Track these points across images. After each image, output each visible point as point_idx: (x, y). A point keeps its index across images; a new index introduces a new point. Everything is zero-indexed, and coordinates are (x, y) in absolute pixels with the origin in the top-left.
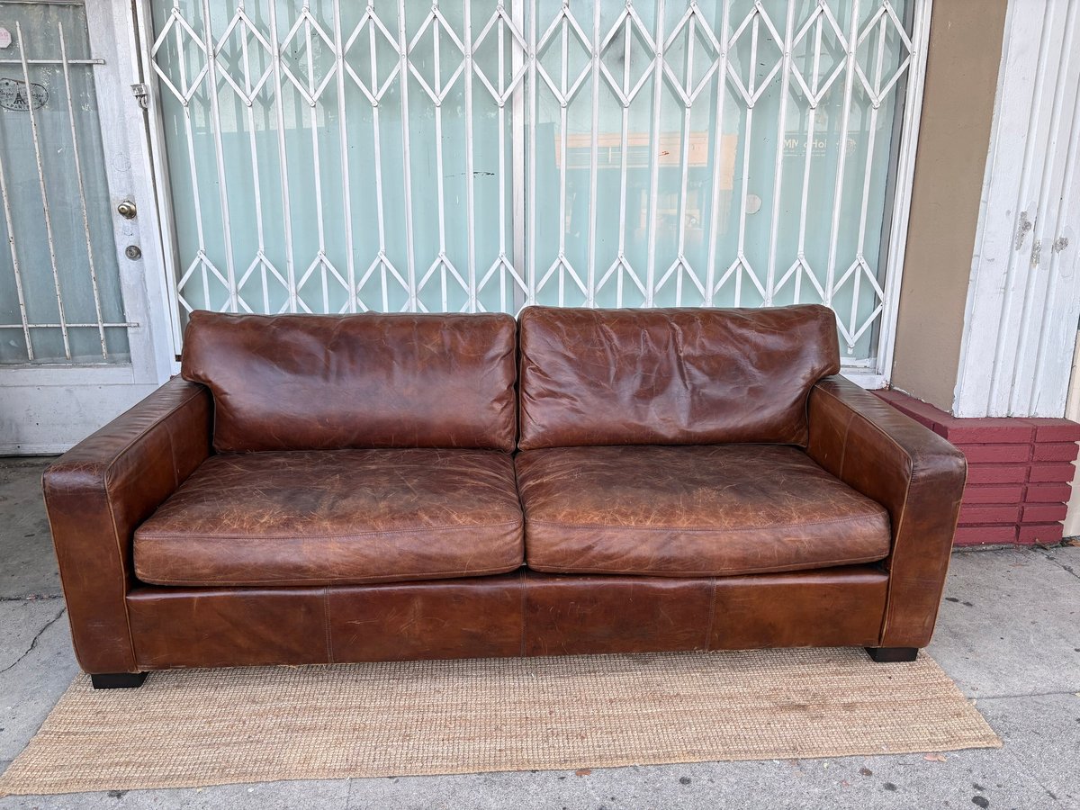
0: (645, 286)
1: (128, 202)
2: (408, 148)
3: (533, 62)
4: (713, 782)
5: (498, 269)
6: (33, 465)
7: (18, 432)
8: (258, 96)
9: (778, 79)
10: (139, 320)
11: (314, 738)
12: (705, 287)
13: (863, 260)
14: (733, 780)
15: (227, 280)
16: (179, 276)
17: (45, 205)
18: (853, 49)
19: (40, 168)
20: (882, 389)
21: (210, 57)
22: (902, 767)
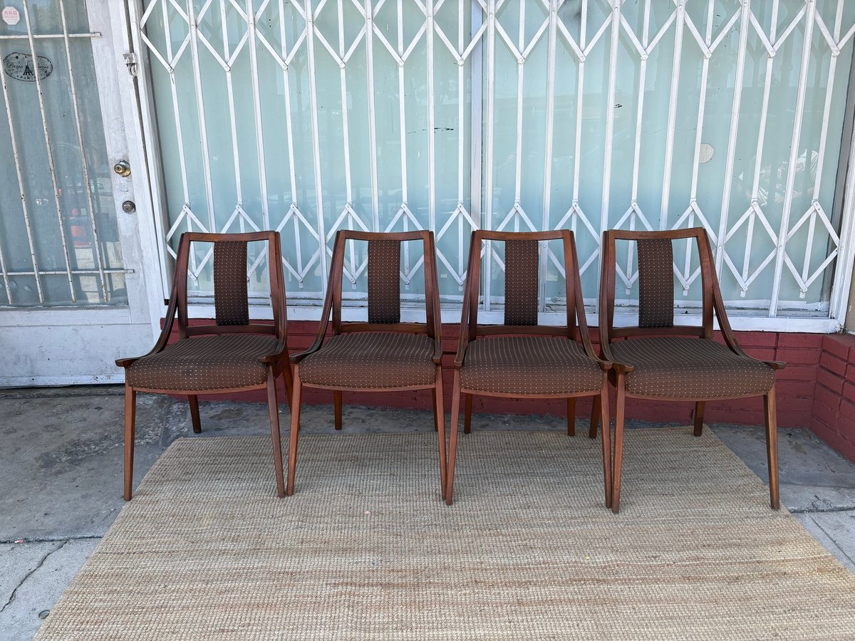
1: (124, 161)
2: (372, 105)
5: (457, 218)
6: (44, 396)
7: (32, 366)
9: (735, 29)
10: (134, 267)
13: (819, 206)
16: (167, 228)
17: (51, 165)
19: (46, 133)
20: (835, 333)
21: (192, 27)
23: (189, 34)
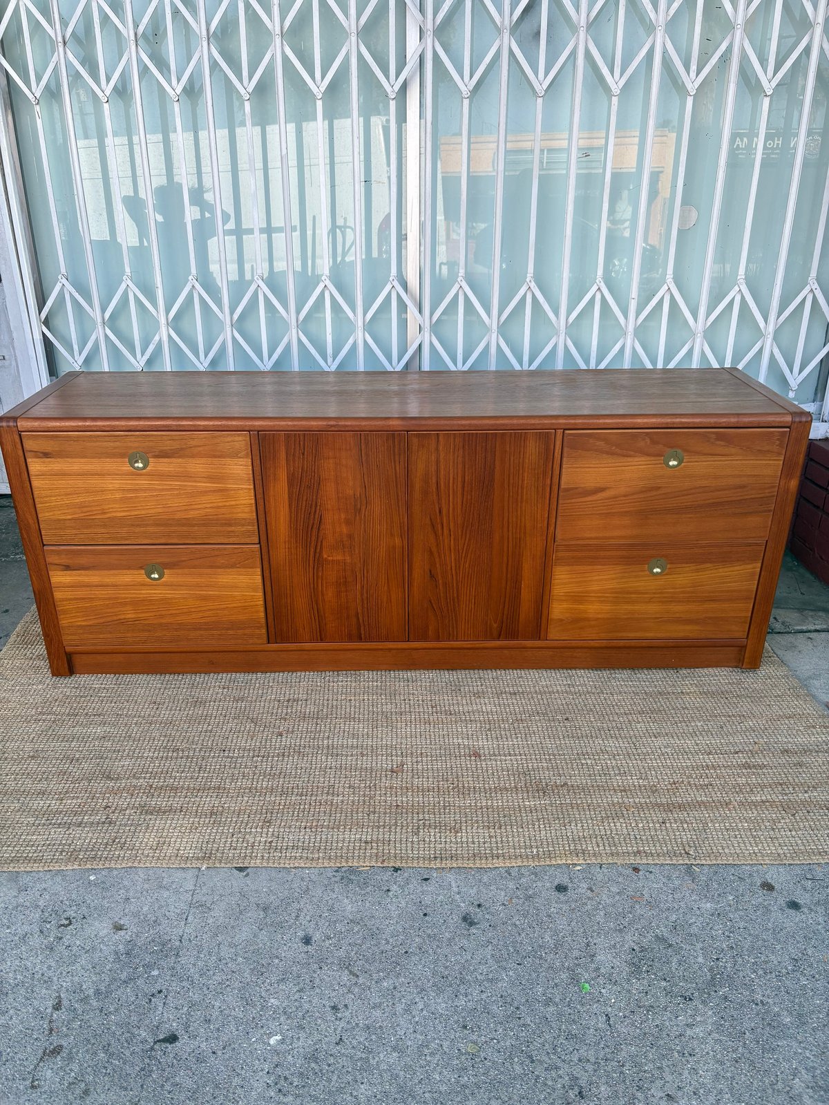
0: (557, 313)
2: (285, 150)
3: (429, 40)
4: (592, 891)
5: (389, 294)
8: (115, 88)
9: (725, 59)
10: (4, 353)
11: (169, 822)
12: (626, 317)
13: (816, 285)
14: (615, 889)
15: (92, 308)
16: (41, 302)
18: (821, 19)
20: (826, 439)
21: (60, 44)
22: (810, 882)
23: (56, 53)
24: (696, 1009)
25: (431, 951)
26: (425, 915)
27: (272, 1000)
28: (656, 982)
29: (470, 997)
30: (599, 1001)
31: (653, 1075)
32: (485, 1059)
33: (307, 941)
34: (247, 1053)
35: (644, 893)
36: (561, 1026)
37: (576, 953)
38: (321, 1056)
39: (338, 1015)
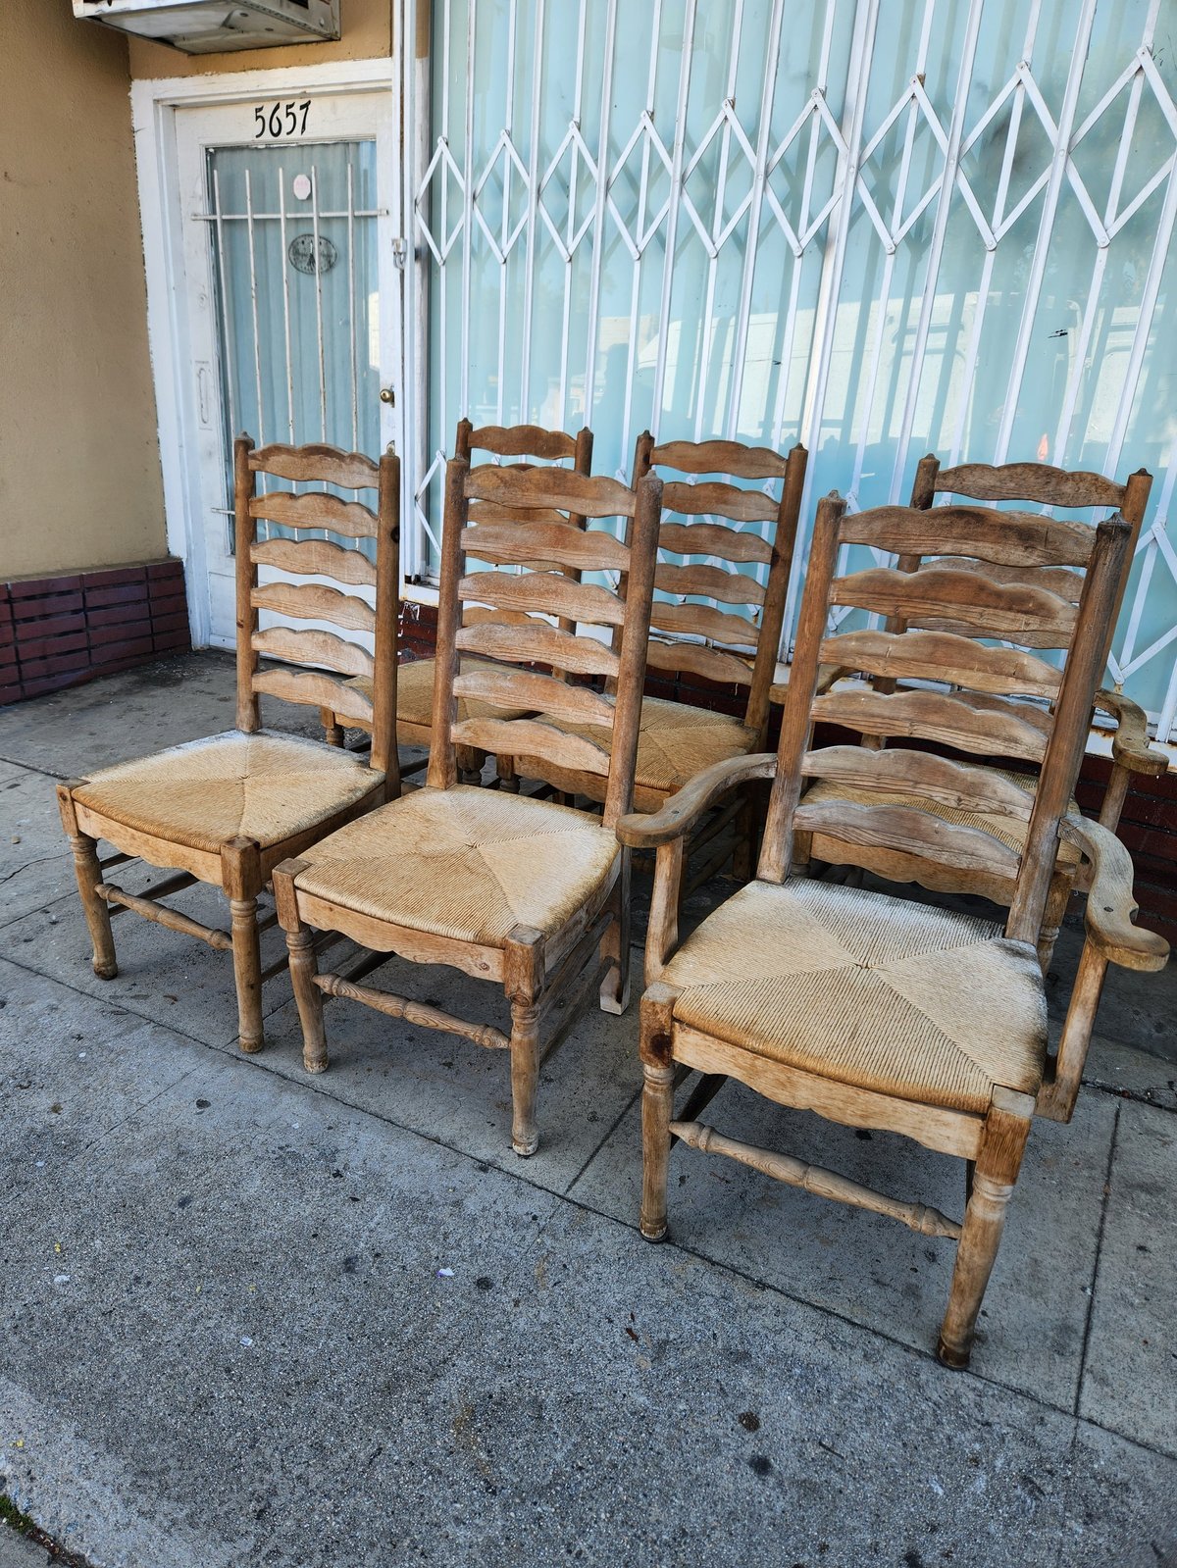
1: (392, 386)
4: (516, 1305)
22: (822, 1449)
23: (465, 211)
24: (488, 1508)
25: (279, 1276)
26: (315, 1236)
27: (98, 1241)
28: (474, 1448)
29: (265, 1343)
30: (389, 1428)
31: (356, 1546)
32: (212, 1414)
33: (184, 1203)
34: (30, 1277)
35: (575, 1341)
36: (320, 1429)
37: (423, 1362)
38: (79, 1317)
39: (134, 1288)
